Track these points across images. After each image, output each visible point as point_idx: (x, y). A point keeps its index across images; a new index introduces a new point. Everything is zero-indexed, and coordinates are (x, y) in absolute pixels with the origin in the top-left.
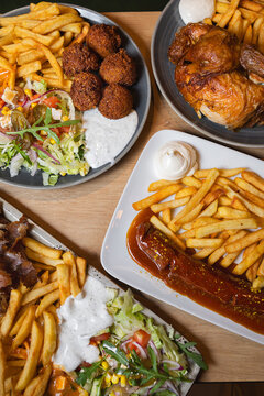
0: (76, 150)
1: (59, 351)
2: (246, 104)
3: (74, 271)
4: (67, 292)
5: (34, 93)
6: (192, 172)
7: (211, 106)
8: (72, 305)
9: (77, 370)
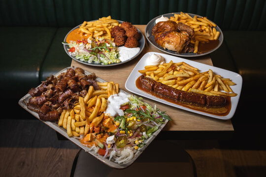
0: (116, 55)
1: (107, 109)
2: (181, 40)
3: (114, 87)
4: (111, 93)
5: (99, 41)
6: (162, 63)
7: (169, 43)
8: (113, 97)
9: (115, 117)
